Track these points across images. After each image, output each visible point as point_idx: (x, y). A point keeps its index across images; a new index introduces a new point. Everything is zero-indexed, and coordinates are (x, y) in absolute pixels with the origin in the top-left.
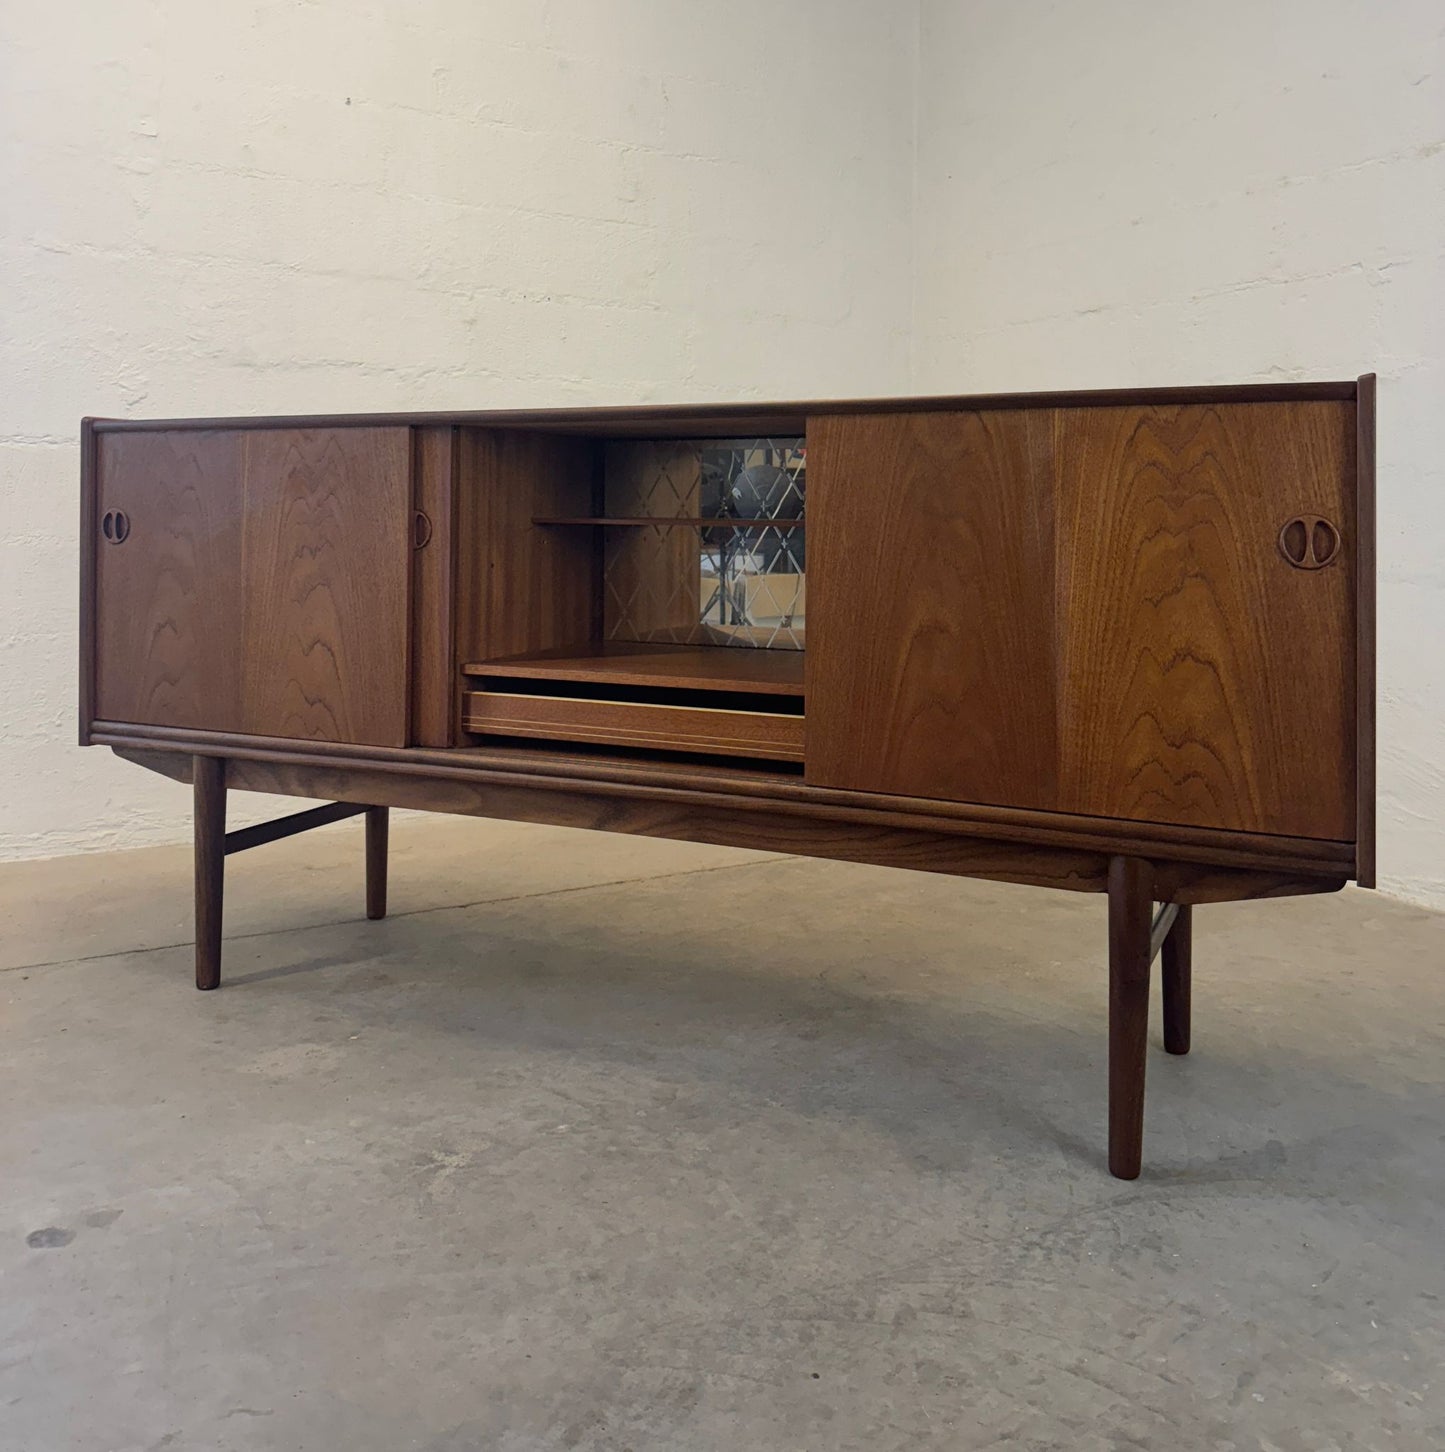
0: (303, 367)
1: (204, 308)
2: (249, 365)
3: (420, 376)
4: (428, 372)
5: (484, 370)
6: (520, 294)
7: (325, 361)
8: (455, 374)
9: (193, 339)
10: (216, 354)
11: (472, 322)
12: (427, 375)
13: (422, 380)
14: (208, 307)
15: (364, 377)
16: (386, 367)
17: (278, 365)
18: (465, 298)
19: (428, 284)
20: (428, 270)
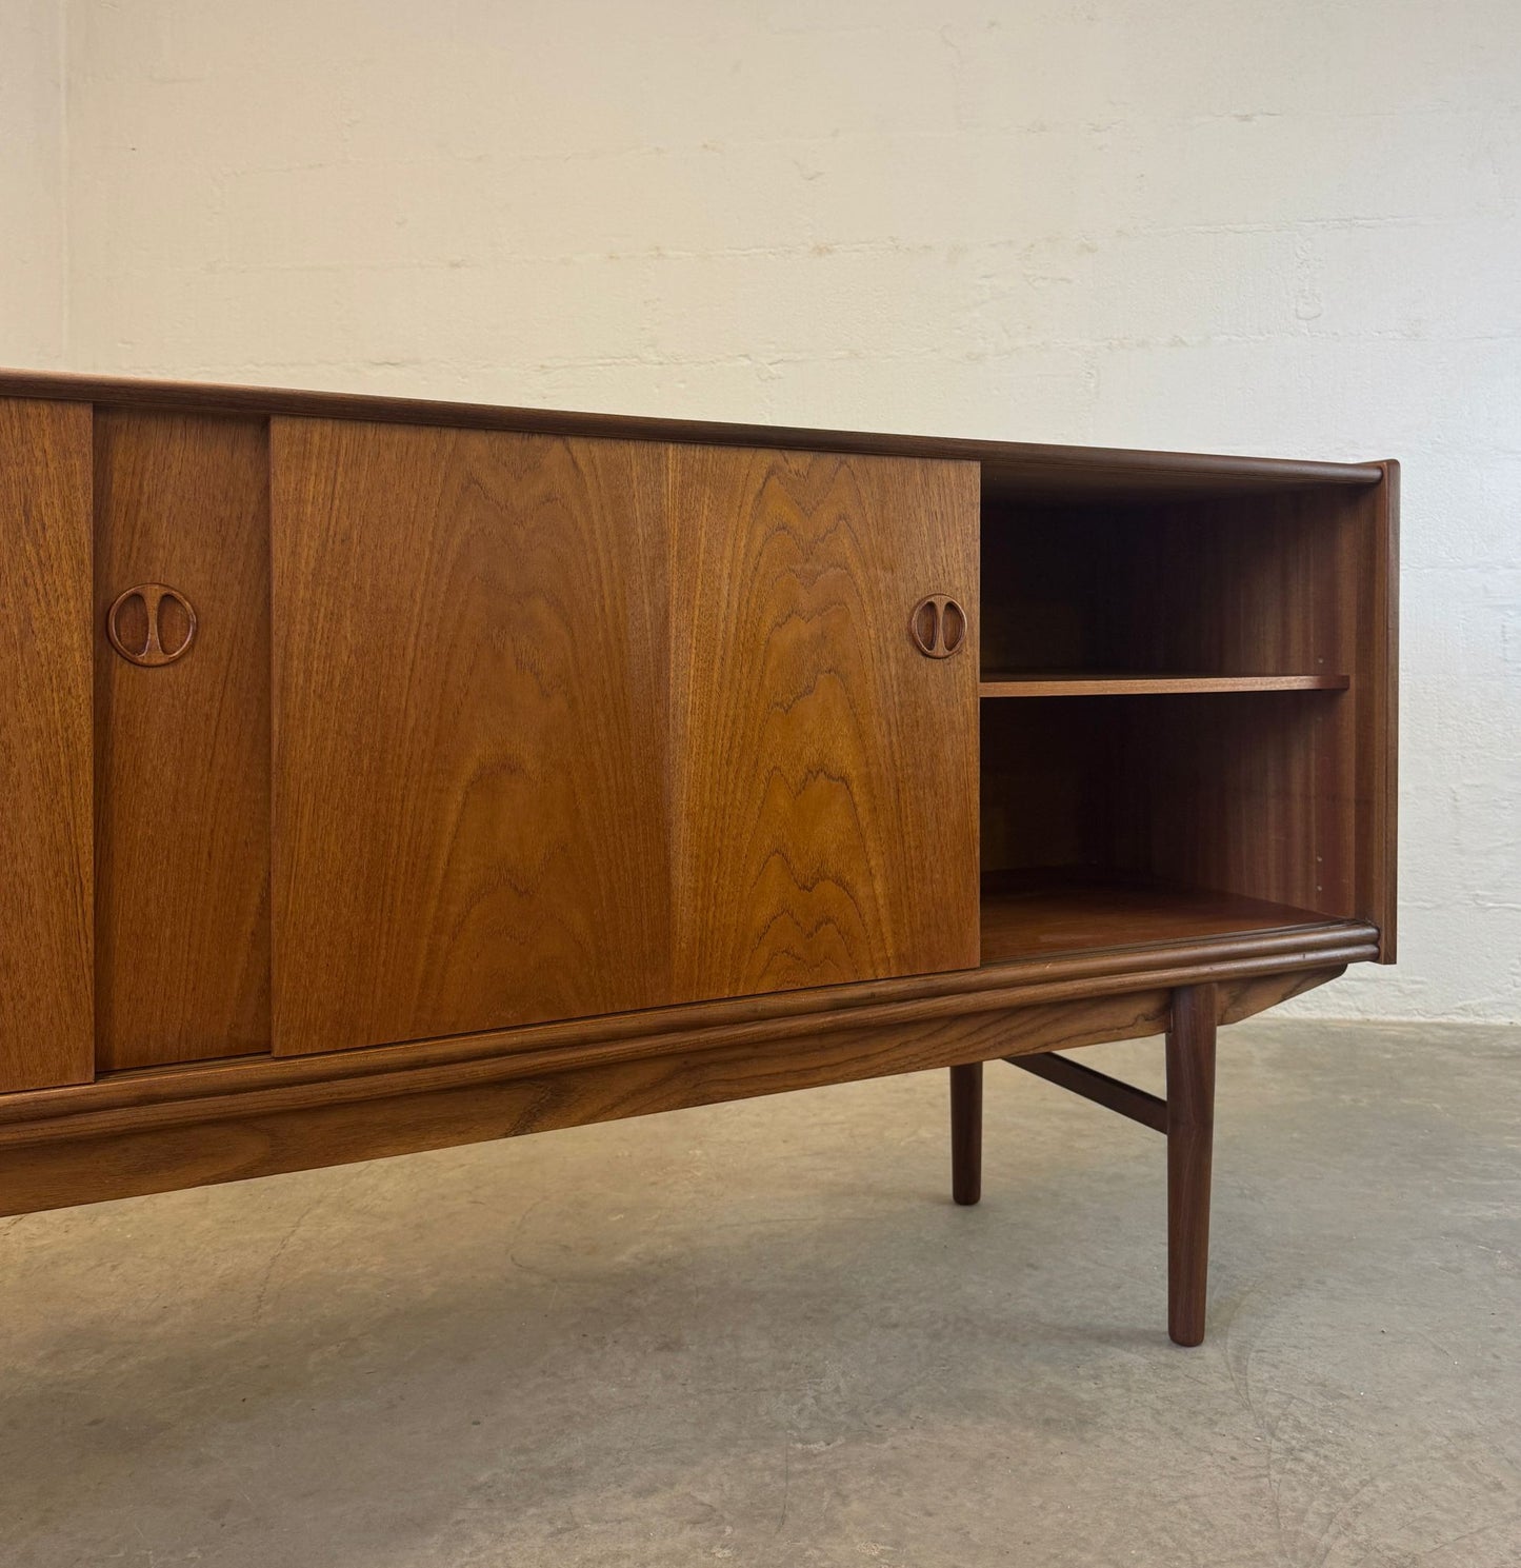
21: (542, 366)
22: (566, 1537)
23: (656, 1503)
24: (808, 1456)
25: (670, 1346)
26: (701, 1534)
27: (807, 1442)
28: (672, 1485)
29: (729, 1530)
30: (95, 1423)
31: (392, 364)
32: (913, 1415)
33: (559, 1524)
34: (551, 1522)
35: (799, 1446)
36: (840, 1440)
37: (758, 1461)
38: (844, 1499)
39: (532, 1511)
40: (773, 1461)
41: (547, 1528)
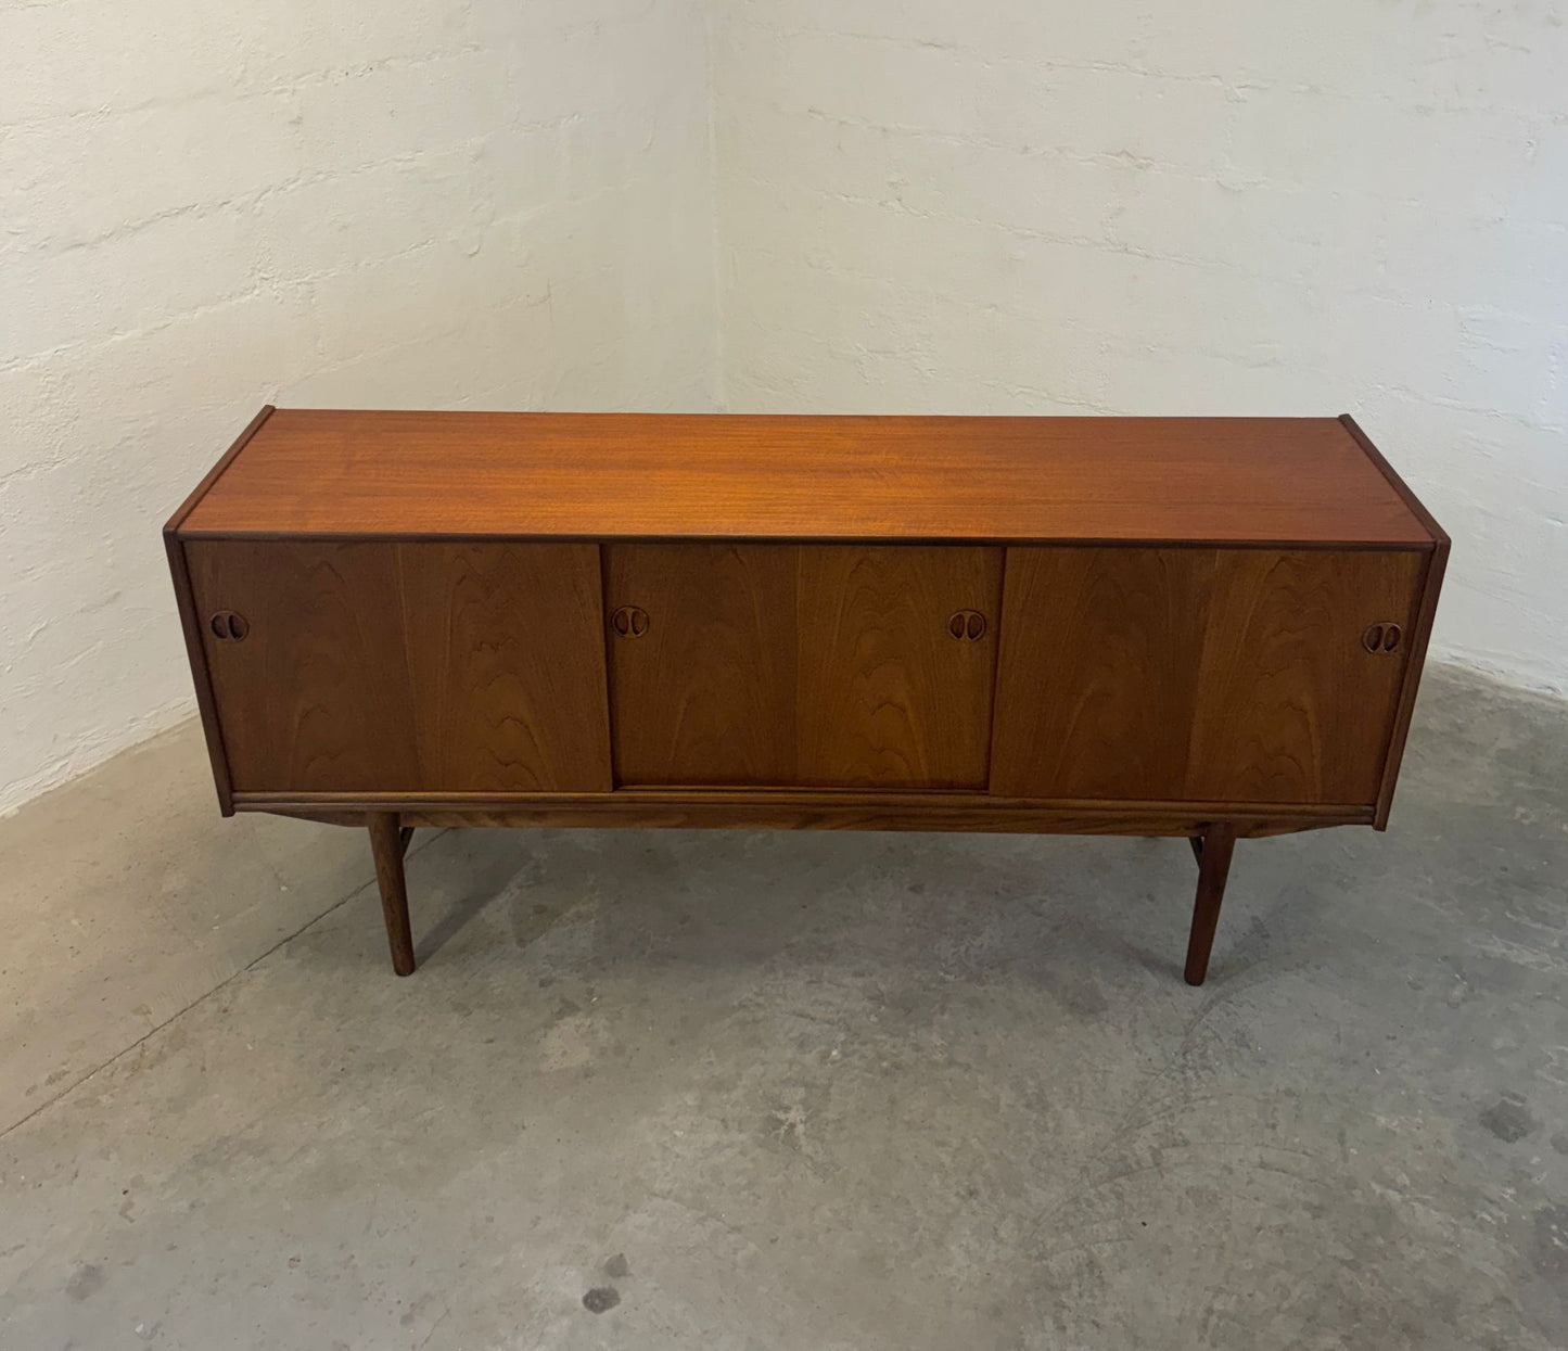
0: (136, 229)
1: (18, 192)
2: (81, 245)
3: (256, 201)
4: (263, 194)
5: (319, 173)
6: (342, 71)
7: (158, 214)
8: (291, 187)
9: (13, 233)
10: (44, 243)
11: (298, 121)
12: (263, 197)
13: (260, 204)
14: (22, 189)
15: (201, 220)
16: (220, 202)
17: (111, 234)
18: (286, 95)
19: (246, 89)
20: (244, 71)
21: (1049, 64)
22: (814, 985)
23: (860, 982)
24: (943, 981)
25: (916, 889)
26: (869, 1005)
27: (946, 973)
28: (871, 975)
29: (883, 1008)
30: (648, 851)
31: (936, 46)
32: (1007, 976)
33: (814, 979)
34: (811, 975)
35: (942, 974)
36: (963, 978)
37: (917, 975)
38: (943, 1010)
39: (806, 967)
40: (923, 978)
41: (808, 979)
